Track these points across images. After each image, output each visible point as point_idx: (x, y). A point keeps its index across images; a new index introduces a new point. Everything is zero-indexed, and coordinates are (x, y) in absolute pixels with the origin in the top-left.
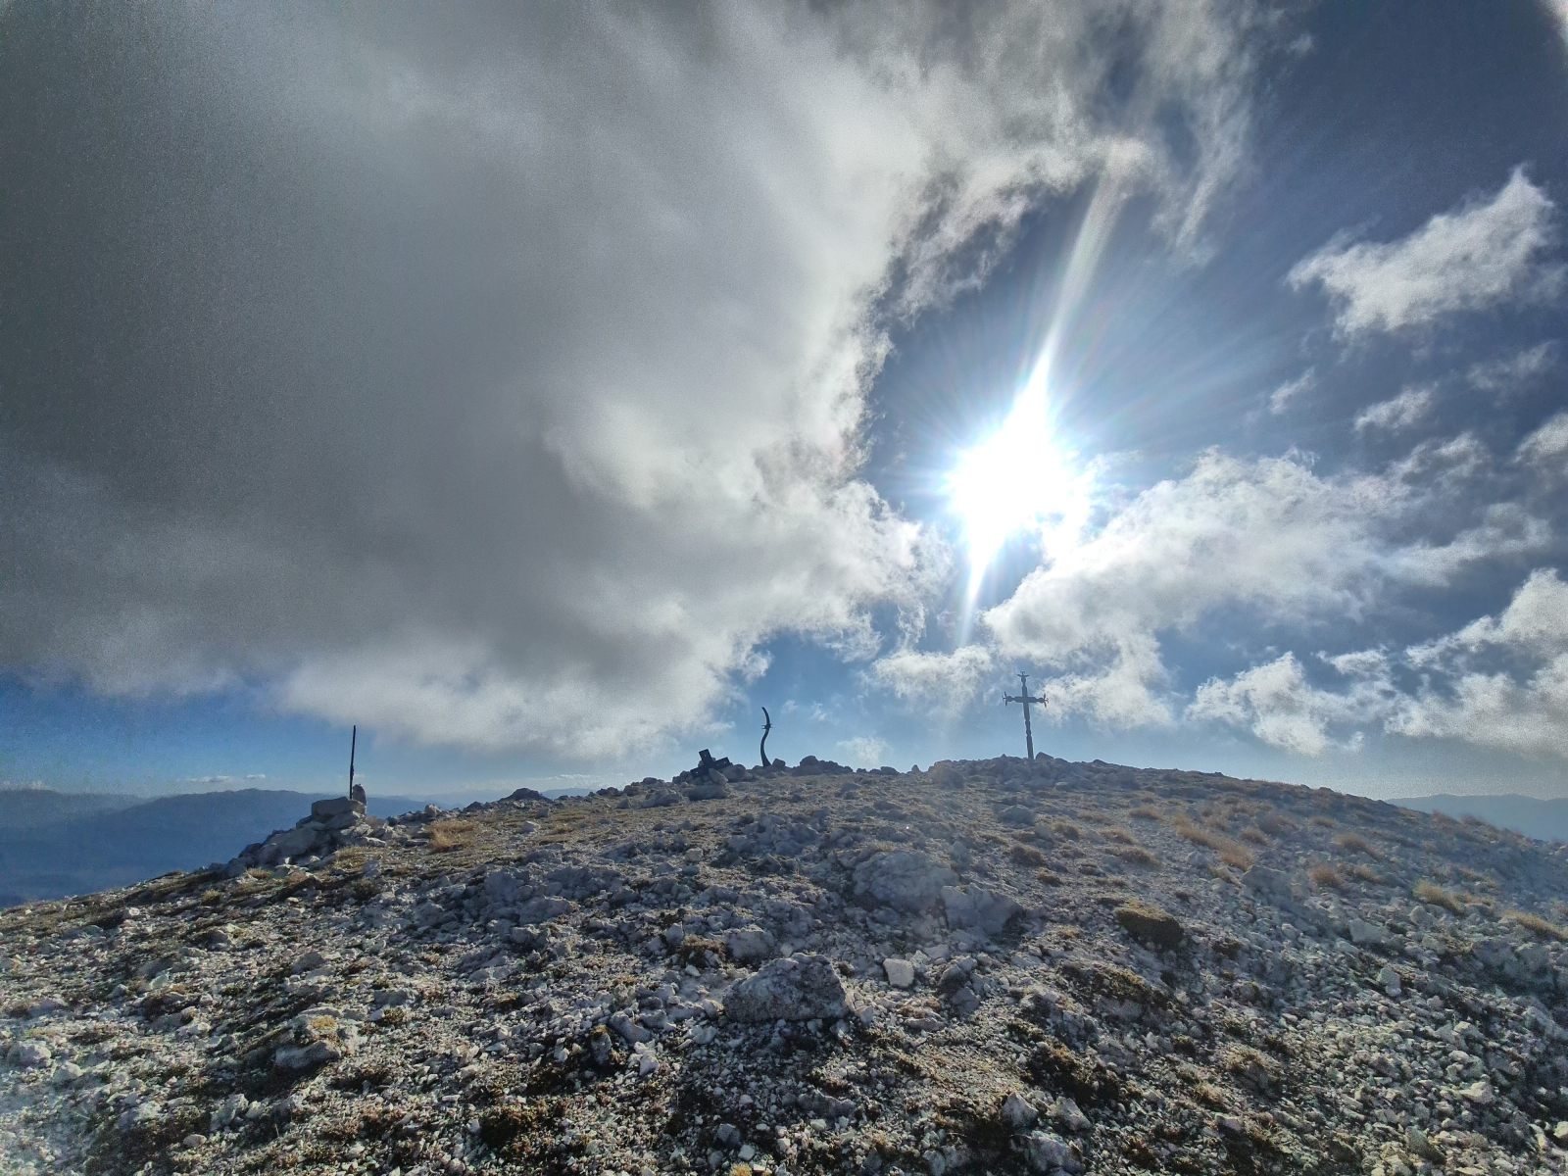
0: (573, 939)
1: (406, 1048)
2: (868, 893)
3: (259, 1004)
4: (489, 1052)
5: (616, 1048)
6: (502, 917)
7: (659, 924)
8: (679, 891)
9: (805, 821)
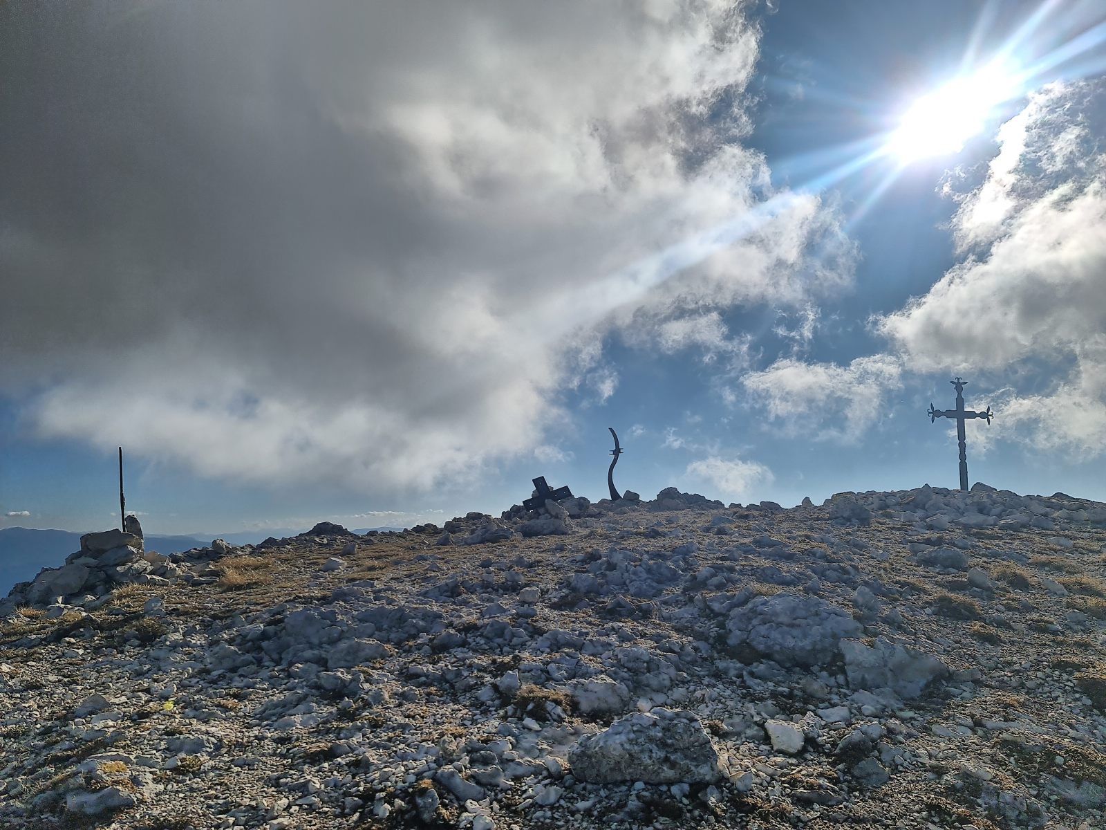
0: (389, 687)
1: (206, 798)
2: (745, 644)
3: (44, 747)
4: (300, 806)
5: (445, 806)
6: (306, 661)
7: (491, 672)
8: (513, 635)
9: (664, 558)
